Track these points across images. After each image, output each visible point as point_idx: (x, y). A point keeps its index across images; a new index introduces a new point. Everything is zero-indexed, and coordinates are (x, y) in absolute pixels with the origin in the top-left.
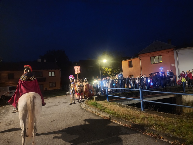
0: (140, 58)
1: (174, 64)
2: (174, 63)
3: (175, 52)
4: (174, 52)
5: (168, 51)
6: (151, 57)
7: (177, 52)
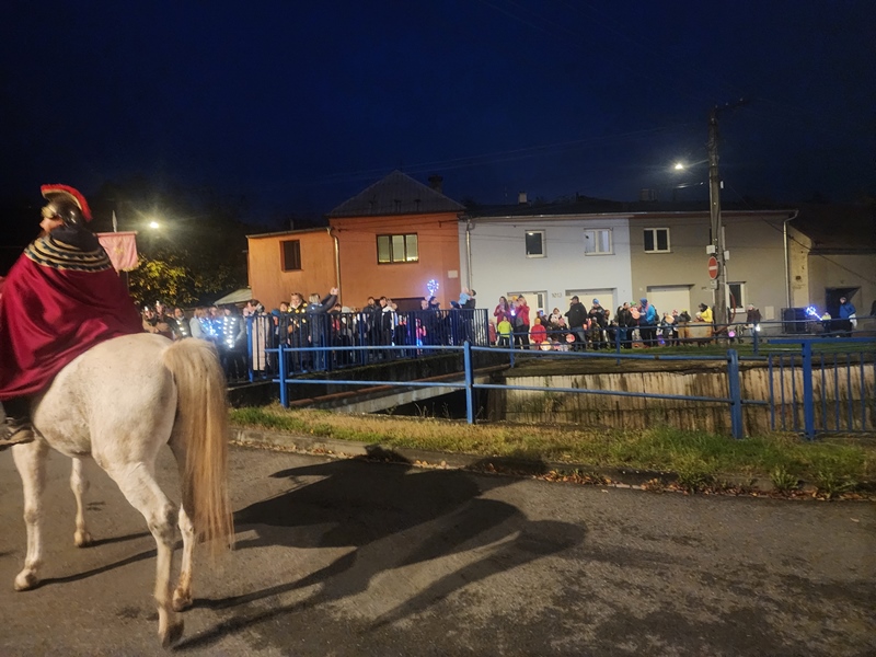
0: (336, 233)
1: (456, 272)
2: (459, 270)
3: (462, 226)
4: (460, 227)
5: (440, 222)
6: (377, 236)
7: (468, 229)
